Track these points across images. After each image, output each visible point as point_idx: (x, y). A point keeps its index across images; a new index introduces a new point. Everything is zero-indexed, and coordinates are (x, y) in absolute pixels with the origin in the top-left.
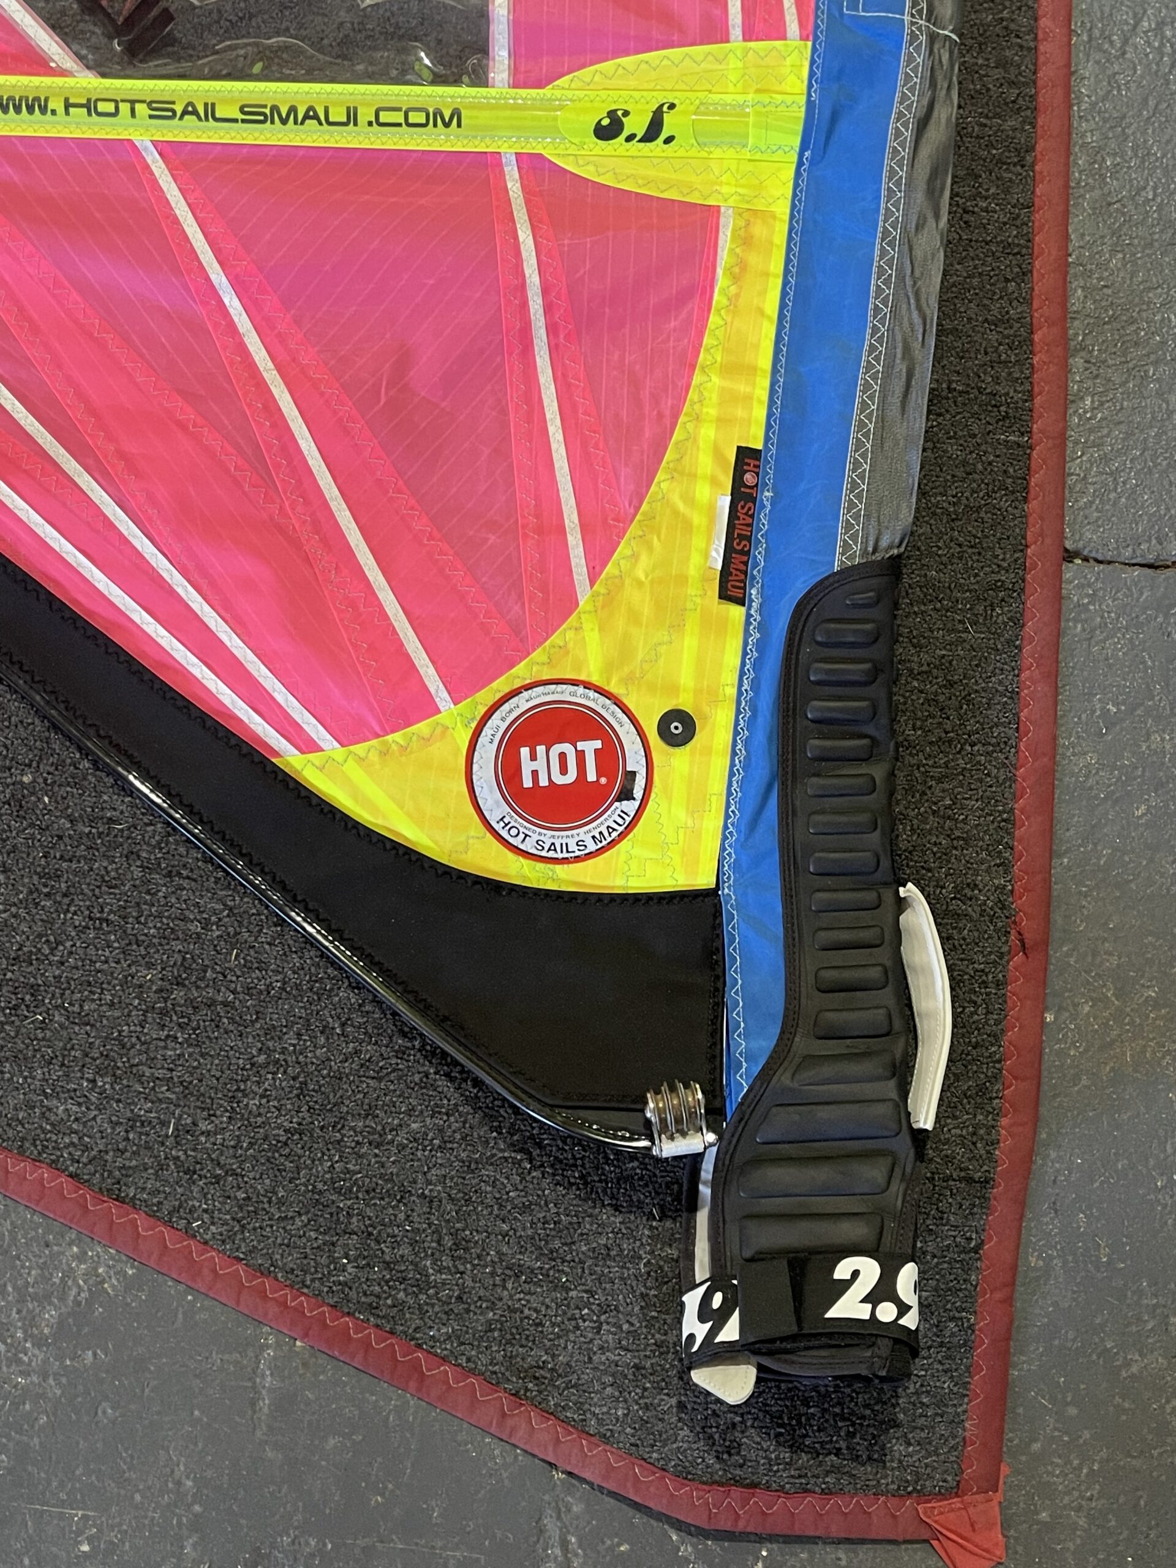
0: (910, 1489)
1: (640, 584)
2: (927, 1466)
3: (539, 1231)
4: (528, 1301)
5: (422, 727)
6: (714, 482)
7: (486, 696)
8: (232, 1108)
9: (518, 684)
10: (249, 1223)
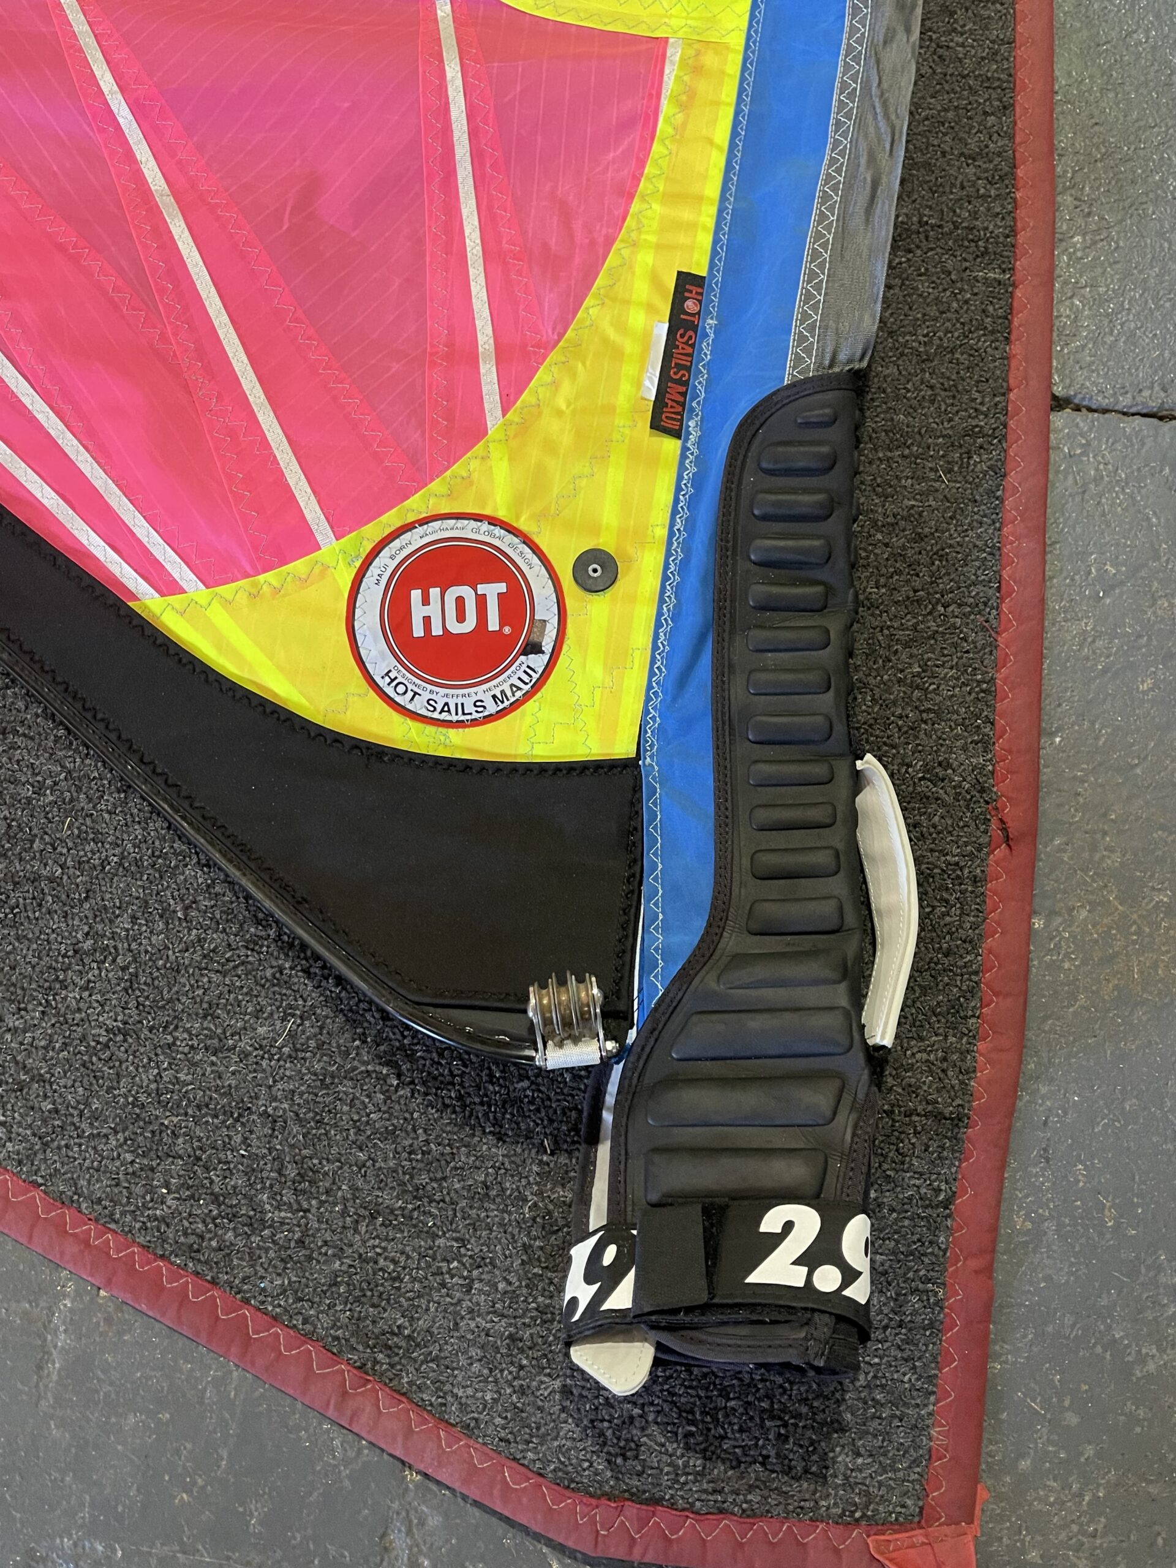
0: (858, 1515)
1: (559, 413)
2: (880, 1483)
3: (404, 1163)
4: (385, 1249)
5: (299, 566)
6: (650, 308)
7: (373, 532)
8: (47, 1001)
9: (411, 518)
10: (53, 1140)
